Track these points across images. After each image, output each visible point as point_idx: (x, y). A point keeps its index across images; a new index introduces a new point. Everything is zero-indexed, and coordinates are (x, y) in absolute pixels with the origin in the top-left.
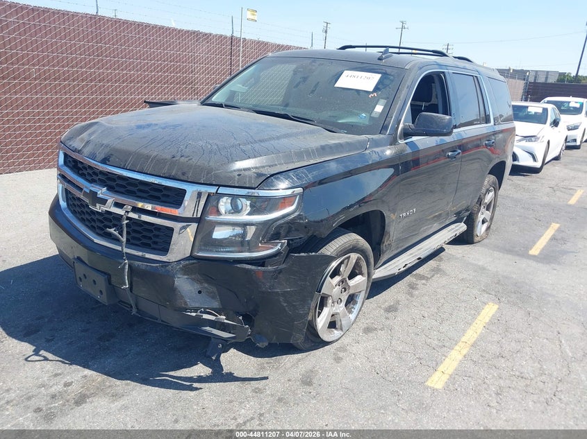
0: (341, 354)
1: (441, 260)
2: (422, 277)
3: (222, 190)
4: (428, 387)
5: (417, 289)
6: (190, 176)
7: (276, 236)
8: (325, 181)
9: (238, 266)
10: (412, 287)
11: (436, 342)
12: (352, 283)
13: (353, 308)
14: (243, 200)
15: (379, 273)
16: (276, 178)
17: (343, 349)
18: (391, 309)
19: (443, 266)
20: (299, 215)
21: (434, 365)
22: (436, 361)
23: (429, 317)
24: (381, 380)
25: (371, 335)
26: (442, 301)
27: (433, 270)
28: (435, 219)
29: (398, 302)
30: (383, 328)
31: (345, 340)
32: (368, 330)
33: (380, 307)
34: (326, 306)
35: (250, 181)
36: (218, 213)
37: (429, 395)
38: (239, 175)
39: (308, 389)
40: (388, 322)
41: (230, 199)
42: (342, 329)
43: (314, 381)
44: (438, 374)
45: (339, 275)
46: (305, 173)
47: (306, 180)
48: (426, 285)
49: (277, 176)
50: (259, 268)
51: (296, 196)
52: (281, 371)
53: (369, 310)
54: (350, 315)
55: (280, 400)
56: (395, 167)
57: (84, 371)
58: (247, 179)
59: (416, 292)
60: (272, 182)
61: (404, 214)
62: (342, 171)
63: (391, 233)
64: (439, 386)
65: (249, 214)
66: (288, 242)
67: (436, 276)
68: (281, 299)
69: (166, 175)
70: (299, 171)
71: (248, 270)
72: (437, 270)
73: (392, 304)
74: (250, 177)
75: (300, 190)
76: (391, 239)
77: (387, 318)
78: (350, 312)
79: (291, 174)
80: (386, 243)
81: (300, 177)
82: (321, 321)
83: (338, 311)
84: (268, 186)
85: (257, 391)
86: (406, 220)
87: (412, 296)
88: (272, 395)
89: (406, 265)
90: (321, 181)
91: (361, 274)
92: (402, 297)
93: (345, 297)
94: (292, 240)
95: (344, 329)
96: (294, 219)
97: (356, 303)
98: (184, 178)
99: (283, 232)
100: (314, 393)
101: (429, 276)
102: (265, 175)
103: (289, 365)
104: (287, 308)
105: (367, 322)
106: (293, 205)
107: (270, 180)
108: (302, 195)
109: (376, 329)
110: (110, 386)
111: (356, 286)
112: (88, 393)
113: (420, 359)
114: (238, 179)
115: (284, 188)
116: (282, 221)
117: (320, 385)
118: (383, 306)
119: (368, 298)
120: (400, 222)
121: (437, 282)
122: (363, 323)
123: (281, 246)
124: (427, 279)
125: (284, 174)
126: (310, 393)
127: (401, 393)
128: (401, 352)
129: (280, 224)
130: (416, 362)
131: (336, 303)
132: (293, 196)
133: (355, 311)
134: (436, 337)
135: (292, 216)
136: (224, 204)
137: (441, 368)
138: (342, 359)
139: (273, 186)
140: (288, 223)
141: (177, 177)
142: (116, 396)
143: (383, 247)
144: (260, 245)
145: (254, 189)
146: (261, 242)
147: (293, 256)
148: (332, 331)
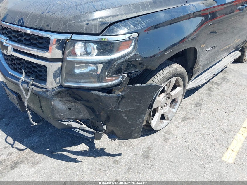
0: (168, 136)
1: (226, 72)
2: (216, 84)
3: (75, 37)
4: (223, 162)
5: (213, 91)
6: (52, 27)
7: (119, 71)
8: (159, 26)
9: (93, 92)
10: (210, 90)
11: (226, 128)
12: (173, 93)
13: (175, 105)
14: (92, 44)
15: (191, 85)
16: (116, 26)
17: (169, 132)
18: (198, 105)
19: (228, 76)
20: (135, 55)
21: (227, 145)
22: (227, 141)
23: (221, 109)
24: (193, 155)
25: (186, 122)
26: (228, 99)
27: (222, 79)
28: (227, 50)
29: (202, 100)
30: (193, 117)
31: (170, 126)
32: (184, 119)
33: (191, 103)
34: (157, 112)
35: (95, 28)
36: (75, 55)
37: (225, 168)
38: (87, 24)
39: (146, 161)
40: (196, 114)
41: (83, 44)
42: (168, 119)
43: (151, 156)
44: (229, 151)
45: (165, 92)
46: (139, 21)
47: (140, 27)
48: (218, 88)
49: (117, 24)
50: (107, 94)
51: (132, 40)
52: (131, 148)
53: (185, 106)
54: (173, 110)
55: (129, 169)
56: (205, 15)
57: (20, 145)
58: (93, 27)
59: (212, 93)
60: (113, 29)
61: (209, 49)
62: (168, 19)
63: (200, 62)
64: (231, 161)
65: (97, 55)
66: (128, 75)
67: (223, 83)
68: (123, 115)
69: (37, 27)
70: (135, 19)
71: (99, 96)
72: (224, 79)
73: (199, 101)
74: (95, 26)
75: (136, 35)
76: (199, 65)
77: (196, 111)
78: (173, 108)
79: (128, 22)
80: (196, 68)
81: (136, 24)
82: (154, 122)
83: (165, 111)
84: (109, 33)
85: (116, 162)
86: (210, 52)
87: (210, 95)
88: (125, 166)
89: (206, 79)
90: (156, 26)
91: (179, 86)
92: (205, 97)
93: (169, 101)
94: (131, 73)
95: (170, 119)
96: (131, 58)
97: (177, 102)
98: (48, 29)
99: (123, 68)
100: (150, 165)
101: (220, 83)
102: (108, 23)
103: (136, 143)
104: (128, 121)
105: (184, 113)
106: (129, 47)
107: (111, 27)
108: (137, 39)
109: (189, 118)
110: (32, 156)
111: (176, 94)
112: (19, 161)
113: (216, 139)
114: (87, 27)
115: (122, 33)
116: (122, 60)
117: (154, 159)
118: (193, 103)
119: (184, 98)
120: (206, 54)
121: (225, 87)
122: (181, 115)
123: (122, 78)
124: (219, 85)
125: (122, 22)
126: (148, 164)
127: (206, 166)
128: (205, 134)
129: (121, 62)
130: (214, 142)
131: (164, 107)
132: (130, 40)
133: (176, 107)
134: (226, 124)
135: (129, 56)
136: (79, 48)
137: (231, 147)
138: (168, 139)
139: (113, 32)
140: (126, 61)
141: (44, 28)
142: (34, 164)
143: (194, 70)
144: (106, 78)
145: (99, 35)
146: (107, 76)
147: (130, 86)
148: (163, 122)
